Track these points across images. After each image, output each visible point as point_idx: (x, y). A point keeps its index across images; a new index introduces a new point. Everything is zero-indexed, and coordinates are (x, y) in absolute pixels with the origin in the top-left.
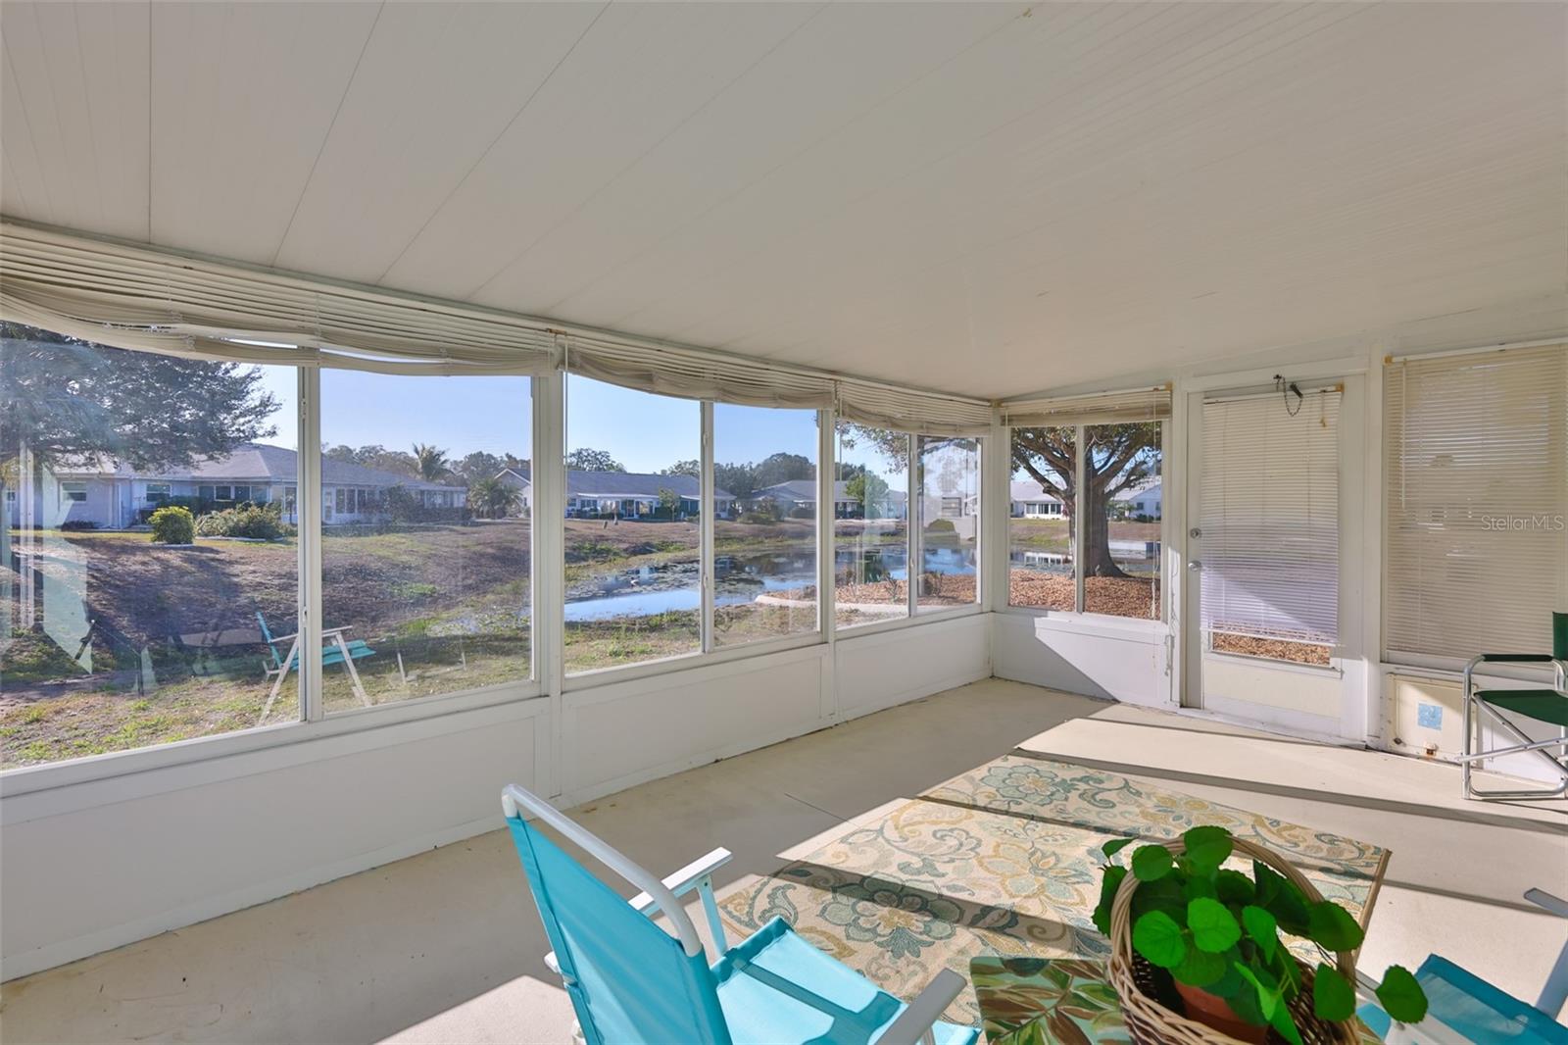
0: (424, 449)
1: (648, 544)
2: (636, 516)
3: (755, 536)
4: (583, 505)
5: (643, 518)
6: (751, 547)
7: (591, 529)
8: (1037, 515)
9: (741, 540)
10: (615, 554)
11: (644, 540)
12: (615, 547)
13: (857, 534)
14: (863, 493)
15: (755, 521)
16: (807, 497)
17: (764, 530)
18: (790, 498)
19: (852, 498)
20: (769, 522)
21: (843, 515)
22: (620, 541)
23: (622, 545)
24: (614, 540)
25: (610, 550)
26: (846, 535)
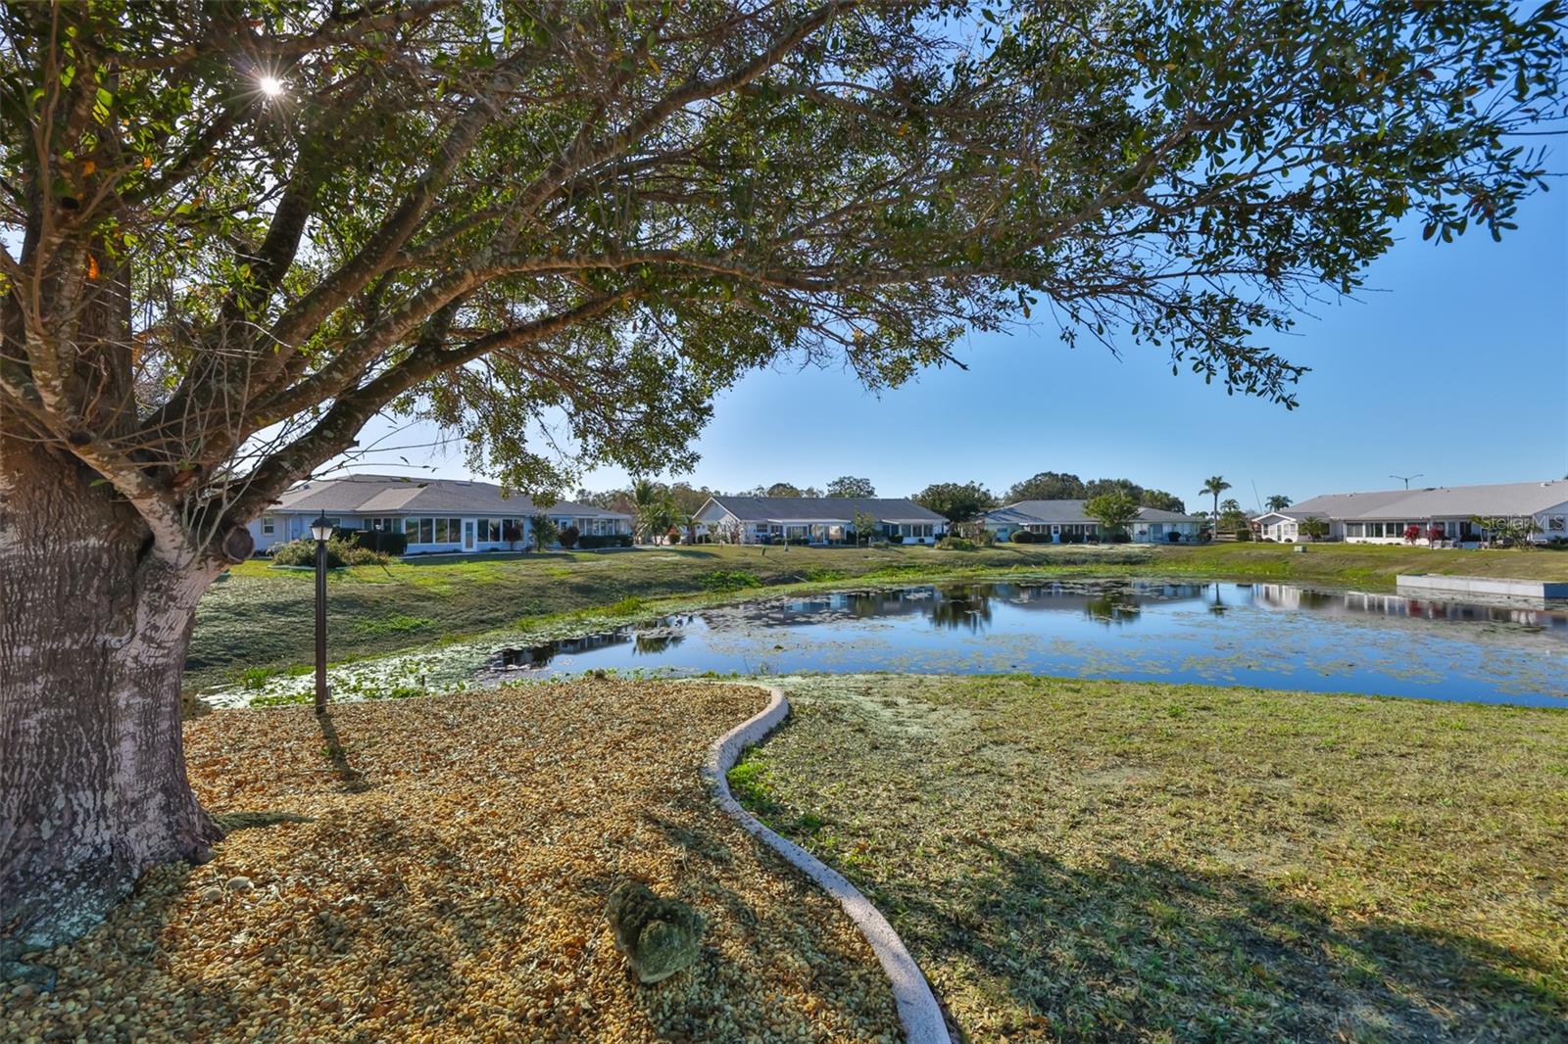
1: (799, 573)
2: (825, 542)
4: (772, 530)
5: (831, 544)
8: (1362, 538)
13: (1084, 562)
14: (1104, 514)
15: (956, 546)
16: (1035, 519)
17: (961, 558)
18: (1014, 520)
19: (1093, 520)
20: (973, 548)
21: (1078, 539)
22: (766, 569)
23: (764, 574)
24: (759, 568)
25: (743, 579)
26: (1068, 562)
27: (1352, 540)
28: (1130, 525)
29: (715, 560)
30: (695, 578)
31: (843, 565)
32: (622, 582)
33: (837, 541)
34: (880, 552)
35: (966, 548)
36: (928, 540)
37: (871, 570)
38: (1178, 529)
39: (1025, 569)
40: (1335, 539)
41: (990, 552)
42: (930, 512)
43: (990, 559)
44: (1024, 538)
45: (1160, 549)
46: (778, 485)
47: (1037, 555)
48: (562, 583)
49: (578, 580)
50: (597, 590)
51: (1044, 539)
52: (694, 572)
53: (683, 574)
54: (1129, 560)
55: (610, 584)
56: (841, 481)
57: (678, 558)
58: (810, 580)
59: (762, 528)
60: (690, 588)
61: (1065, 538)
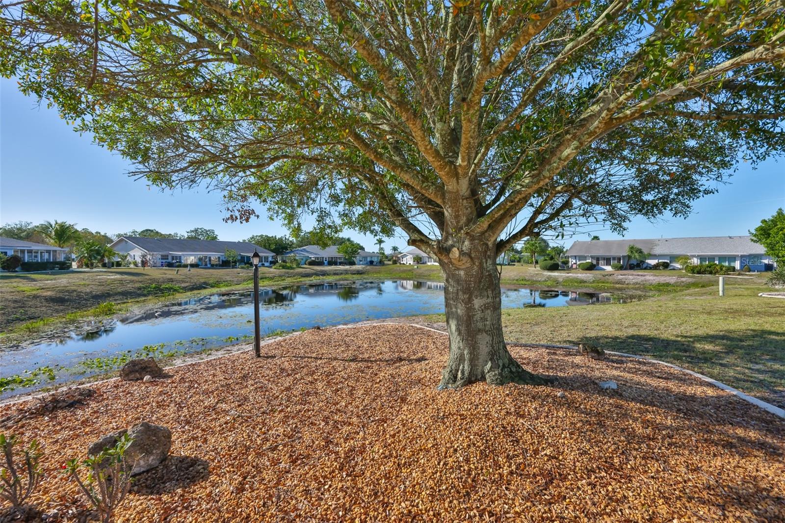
0: (57, 223)
1: (205, 283)
2: (209, 266)
3: (280, 276)
4: (173, 259)
5: (213, 266)
6: (277, 283)
7: (165, 274)
8: (433, 263)
9: (271, 279)
10: (175, 290)
11: (202, 281)
12: (176, 286)
13: (341, 274)
14: (346, 252)
15: (284, 267)
16: (316, 254)
17: (287, 273)
18: (307, 254)
19: (341, 255)
20: (292, 268)
21: (336, 264)
22: (183, 282)
23: (183, 285)
24: (178, 281)
25: (172, 288)
26: (335, 274)
27: (429, 264)
28: (355, 257)
29: (147, 277)
30: (139, 289)
31: (228, 278)
32: (87, 294)
33: (216, 265)
34: (245, 271)
35: (288, 268)
36: (267, 264)
37: (244, 280)
38: (373, 259)
39: (318, 278)
40: (423, 263)
41: (300, 270)
42: (265, 250)
43: (301, 273)
44: (313, 263)
45: (368, 267)
46: (147, 230)
47: (322, 271)
48: (35, 297)
49: (49, 293)
50: (67, 300)
51: (321, 263)
52: (137, 285)
53: (129, 287)
54: (359, 273)
55: (78, 296)
56: (196, 230)
57: (118, 277)
58: (212, 287)
59: (164, 257)
60: (139, 295)
61: (330, 263)
